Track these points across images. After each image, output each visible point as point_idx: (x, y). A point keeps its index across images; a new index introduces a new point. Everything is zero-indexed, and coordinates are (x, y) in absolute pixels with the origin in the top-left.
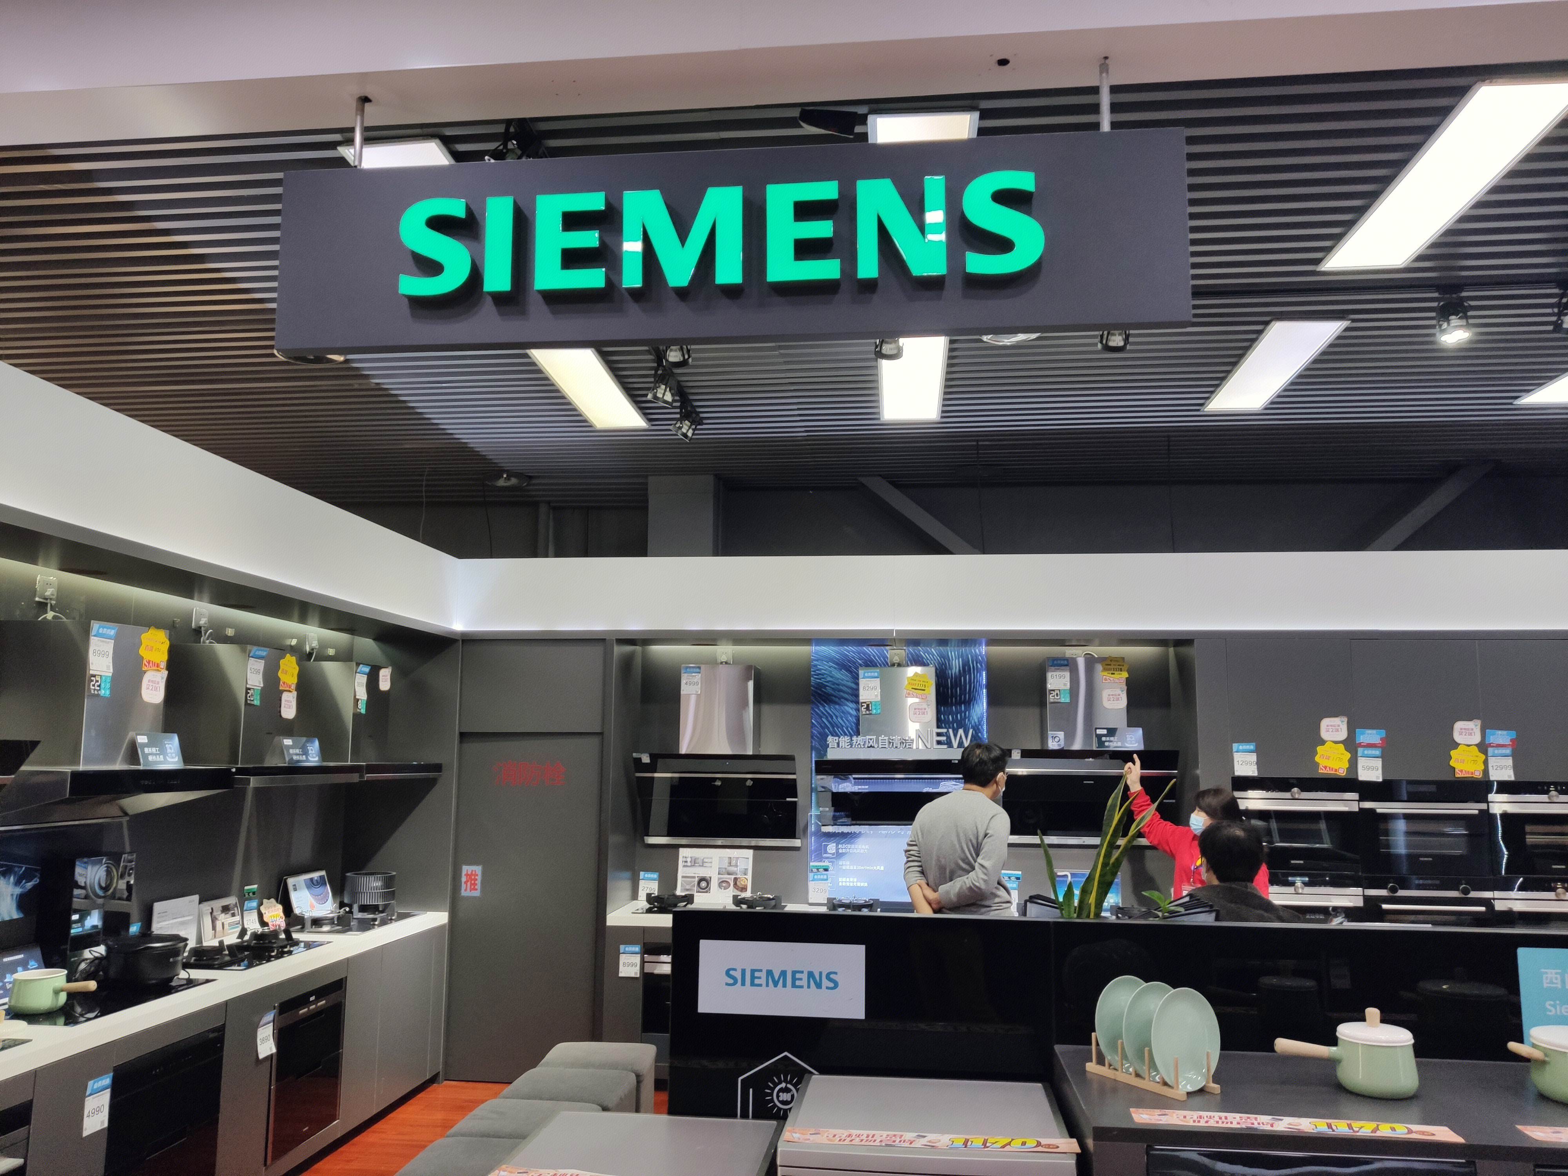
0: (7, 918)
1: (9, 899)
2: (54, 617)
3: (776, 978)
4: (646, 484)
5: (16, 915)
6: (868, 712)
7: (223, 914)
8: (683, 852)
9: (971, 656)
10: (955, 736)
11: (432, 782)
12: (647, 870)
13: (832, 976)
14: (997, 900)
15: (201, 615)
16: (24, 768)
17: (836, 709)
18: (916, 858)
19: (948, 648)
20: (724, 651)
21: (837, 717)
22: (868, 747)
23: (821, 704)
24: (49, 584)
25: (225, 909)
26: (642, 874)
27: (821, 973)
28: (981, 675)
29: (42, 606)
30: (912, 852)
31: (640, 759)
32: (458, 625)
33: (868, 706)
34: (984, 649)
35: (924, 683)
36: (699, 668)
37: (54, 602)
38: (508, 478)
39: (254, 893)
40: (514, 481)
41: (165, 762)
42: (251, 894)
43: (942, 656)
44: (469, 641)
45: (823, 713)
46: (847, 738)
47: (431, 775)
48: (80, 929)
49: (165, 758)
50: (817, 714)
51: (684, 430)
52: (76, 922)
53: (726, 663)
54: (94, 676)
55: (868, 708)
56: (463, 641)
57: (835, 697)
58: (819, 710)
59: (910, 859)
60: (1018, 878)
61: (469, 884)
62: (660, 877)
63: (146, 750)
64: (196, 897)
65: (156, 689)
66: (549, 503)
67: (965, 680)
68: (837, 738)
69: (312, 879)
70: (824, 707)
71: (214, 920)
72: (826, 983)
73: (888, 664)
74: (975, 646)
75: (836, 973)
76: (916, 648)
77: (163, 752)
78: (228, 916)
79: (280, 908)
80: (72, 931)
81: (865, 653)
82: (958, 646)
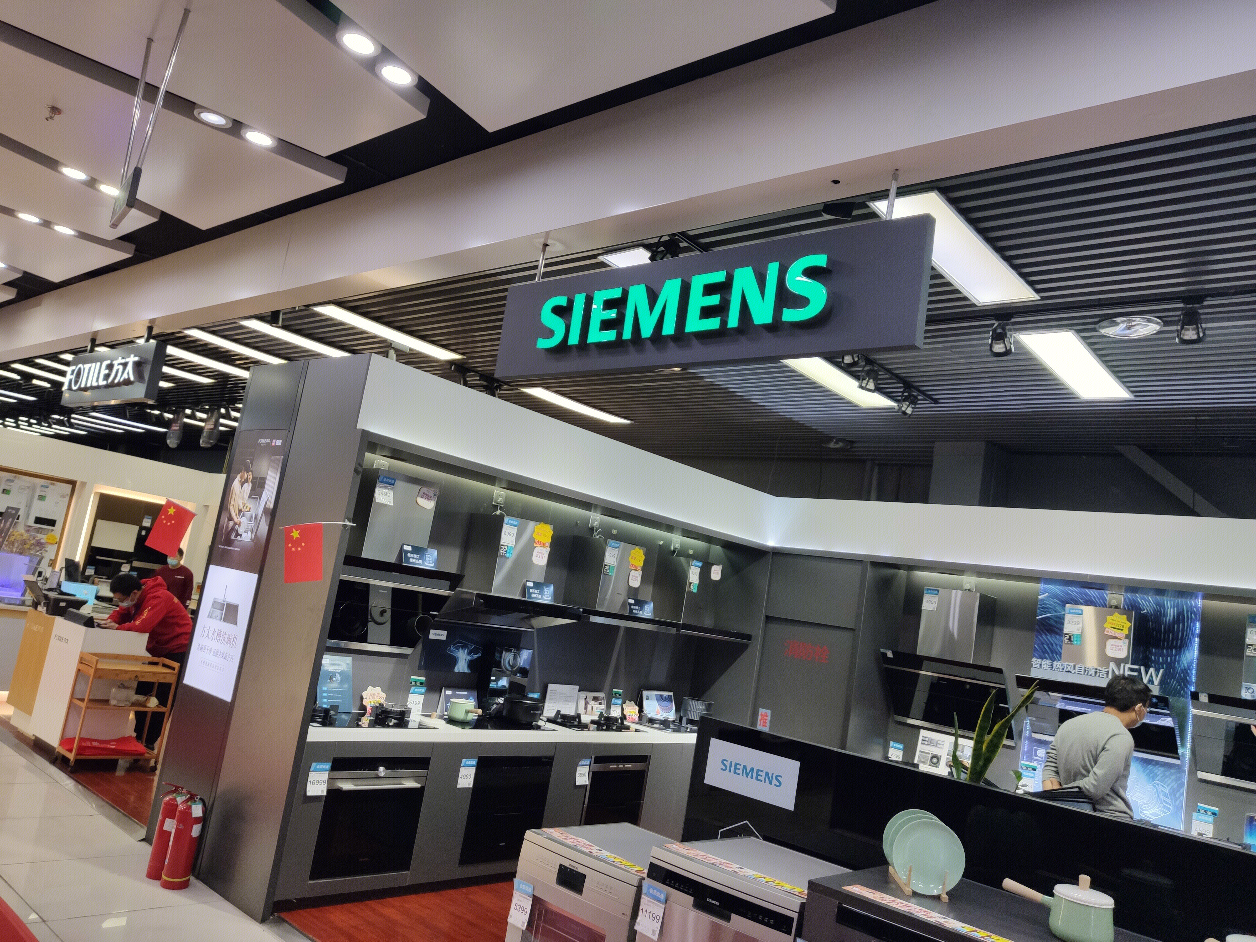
0: (461, 671)
1: (464, 661)
2: (500, 513)
3: (748, 771)
4: (933, 448)
5: (466, 671)
6: (1069, 642)
7: (593, 702)
8: (923, 733)
9: (1186, 607)
10: (1147, 672)
11: (746, 646)
12: (896, 741)
13: (779, 778)
14: (1111, 808)
15: (595, 520)
16: (457, 589)
17: (1056, 638)
18: (1054, 760)
19: (1165, 598)
20: (969, 581)
21: (1056, 645)
22: (1066, 672)
23: (1044, 632)
24: (500, 496)
25: (595, 699)
26: (892, 743)
27: (773, 774)
28: (1195, 625)
29: (495, 507)
30: (1051, 755)
31: (886, 654)
32: (771, 542)
33: (1070, 637)
34: (1199, 602)
35: (1123, 624)
36: (938, 591)
37: (502, 506)
38: (837, 443)
39: (620, 695)
40: (840, 445)
41: (542, 599)
42: (617, 695)
43: (1158, 604)
44: (777, 553)
45: (1044, 640)
46: (1048, 662)
47: (745, 641)
48: (495, 686)
49: (542, 597)
50: (1040, 640)
51: (903, 409)
52: (494, 681)
53: (969, 590)
54: (503, 546)
55: (1070, 639)
56: (773, 553)
57: (1057, 628)
58: (1042, 637)
59: (1049, 760)
60: (1214, 814)
61: (762, 721)
62: (904, 747)
63: (531, 590)
64: (577, 687)
65: (542, 558)
66: (873, 460)
67: (1178, 627)
68: (1040, 660)
69: (661, 696)
70: (1046, 635)
71: (586, 704)
72: (775, 782)
73: (1106, 606)
74: (1191, 598)
75: (781, 777)
76: (1133, 594)
77: (541, 593)
78: (596, 703)
79: (637, 708)
80: (491, 685)
81: (1087, 595)
82: (1175, 597)
